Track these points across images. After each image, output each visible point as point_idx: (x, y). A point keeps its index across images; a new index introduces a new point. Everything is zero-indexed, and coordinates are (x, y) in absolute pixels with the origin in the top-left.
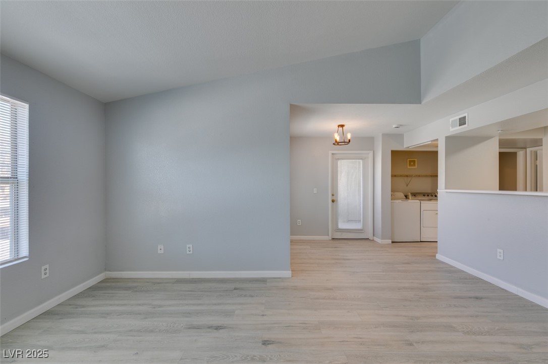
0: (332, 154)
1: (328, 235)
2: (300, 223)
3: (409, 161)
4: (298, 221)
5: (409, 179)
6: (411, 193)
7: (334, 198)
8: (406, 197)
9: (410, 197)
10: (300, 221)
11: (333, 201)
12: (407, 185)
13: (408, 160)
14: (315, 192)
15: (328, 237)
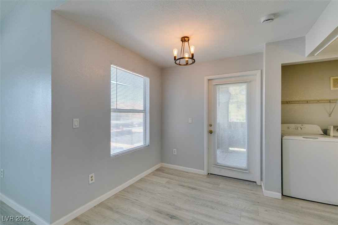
0: (209, 80)
1: (204, 170)
2: (176, 152)
3: (334, 80)
4: (174, 150)
5: (333, 105)
6: (335, 127)
7: (212, 129)
8: (326, 132)
9: (332, 132)
10: (175, 150)
11: (211, 132)
12: (330, 115)
13: (332, 78)
14: (190, 121)
15: (203, 171)
